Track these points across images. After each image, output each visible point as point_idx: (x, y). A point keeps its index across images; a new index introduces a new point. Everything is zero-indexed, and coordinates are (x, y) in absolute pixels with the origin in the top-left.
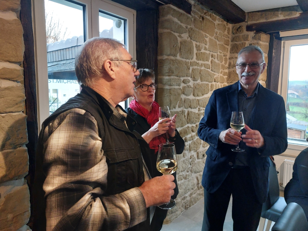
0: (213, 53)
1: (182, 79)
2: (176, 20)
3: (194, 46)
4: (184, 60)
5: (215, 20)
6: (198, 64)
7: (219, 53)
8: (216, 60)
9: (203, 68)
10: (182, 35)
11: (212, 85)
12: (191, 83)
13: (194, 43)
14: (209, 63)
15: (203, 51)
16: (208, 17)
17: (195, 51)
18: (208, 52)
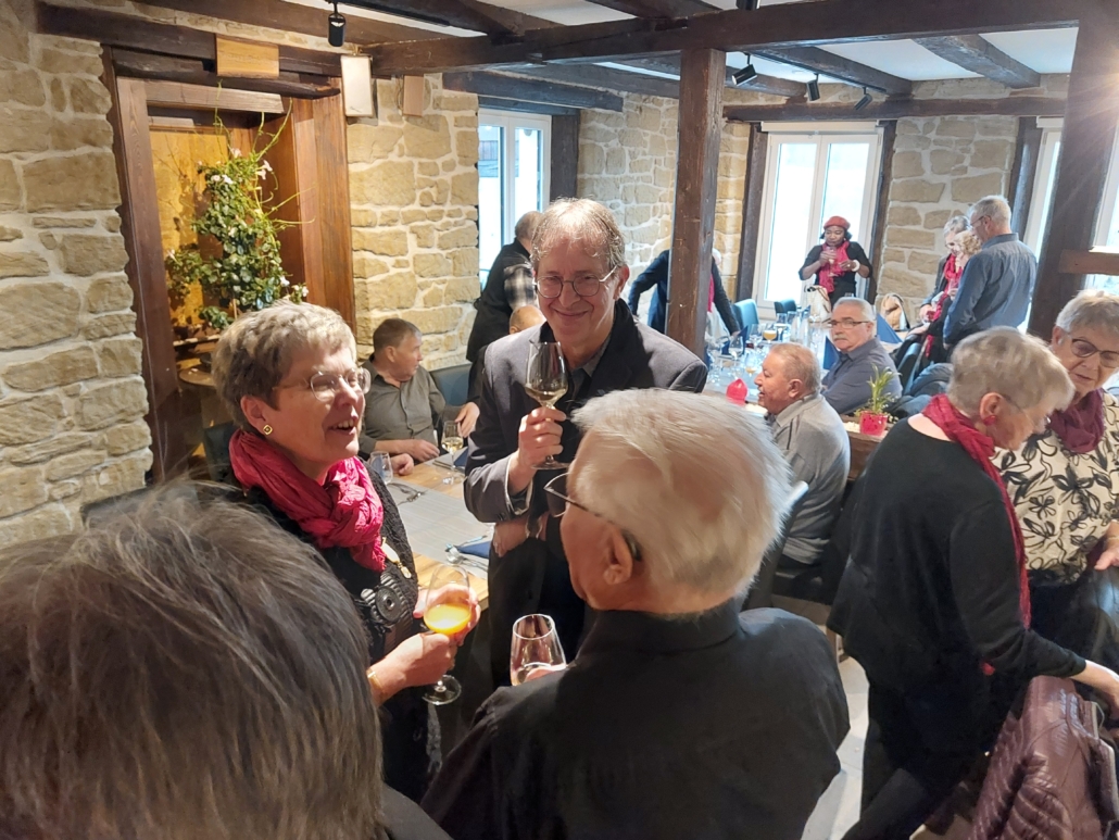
0: (657, 158)
1: (609, 203)
2: (602, 126)
3: (627, 152)
4: (611, 176)
5: (661, 105)
6: (632, 178)
7: (667, 155)
8: (663, 168)
9: (640, 183)
10: (610, 143)
11: (654, 207)
12: (622, 207)
13: (626, 149)
14: (651, 173)
15: (640, 157)
16: (651, 105)
17: (628, 160)
18: (648, 157)
